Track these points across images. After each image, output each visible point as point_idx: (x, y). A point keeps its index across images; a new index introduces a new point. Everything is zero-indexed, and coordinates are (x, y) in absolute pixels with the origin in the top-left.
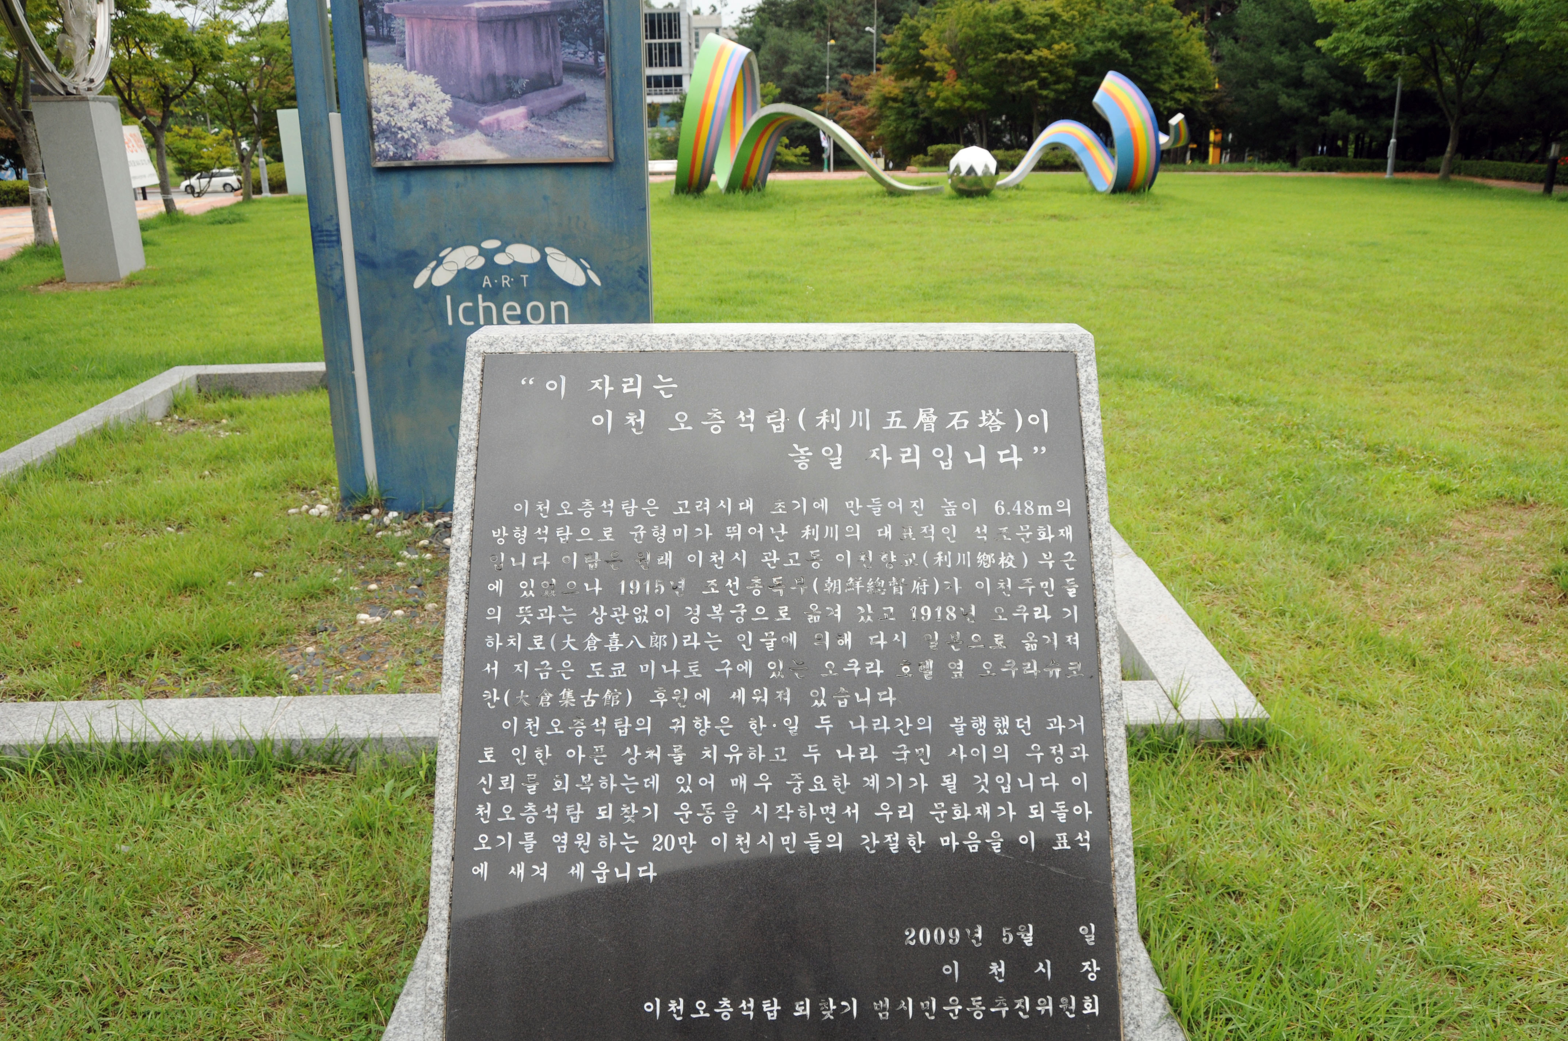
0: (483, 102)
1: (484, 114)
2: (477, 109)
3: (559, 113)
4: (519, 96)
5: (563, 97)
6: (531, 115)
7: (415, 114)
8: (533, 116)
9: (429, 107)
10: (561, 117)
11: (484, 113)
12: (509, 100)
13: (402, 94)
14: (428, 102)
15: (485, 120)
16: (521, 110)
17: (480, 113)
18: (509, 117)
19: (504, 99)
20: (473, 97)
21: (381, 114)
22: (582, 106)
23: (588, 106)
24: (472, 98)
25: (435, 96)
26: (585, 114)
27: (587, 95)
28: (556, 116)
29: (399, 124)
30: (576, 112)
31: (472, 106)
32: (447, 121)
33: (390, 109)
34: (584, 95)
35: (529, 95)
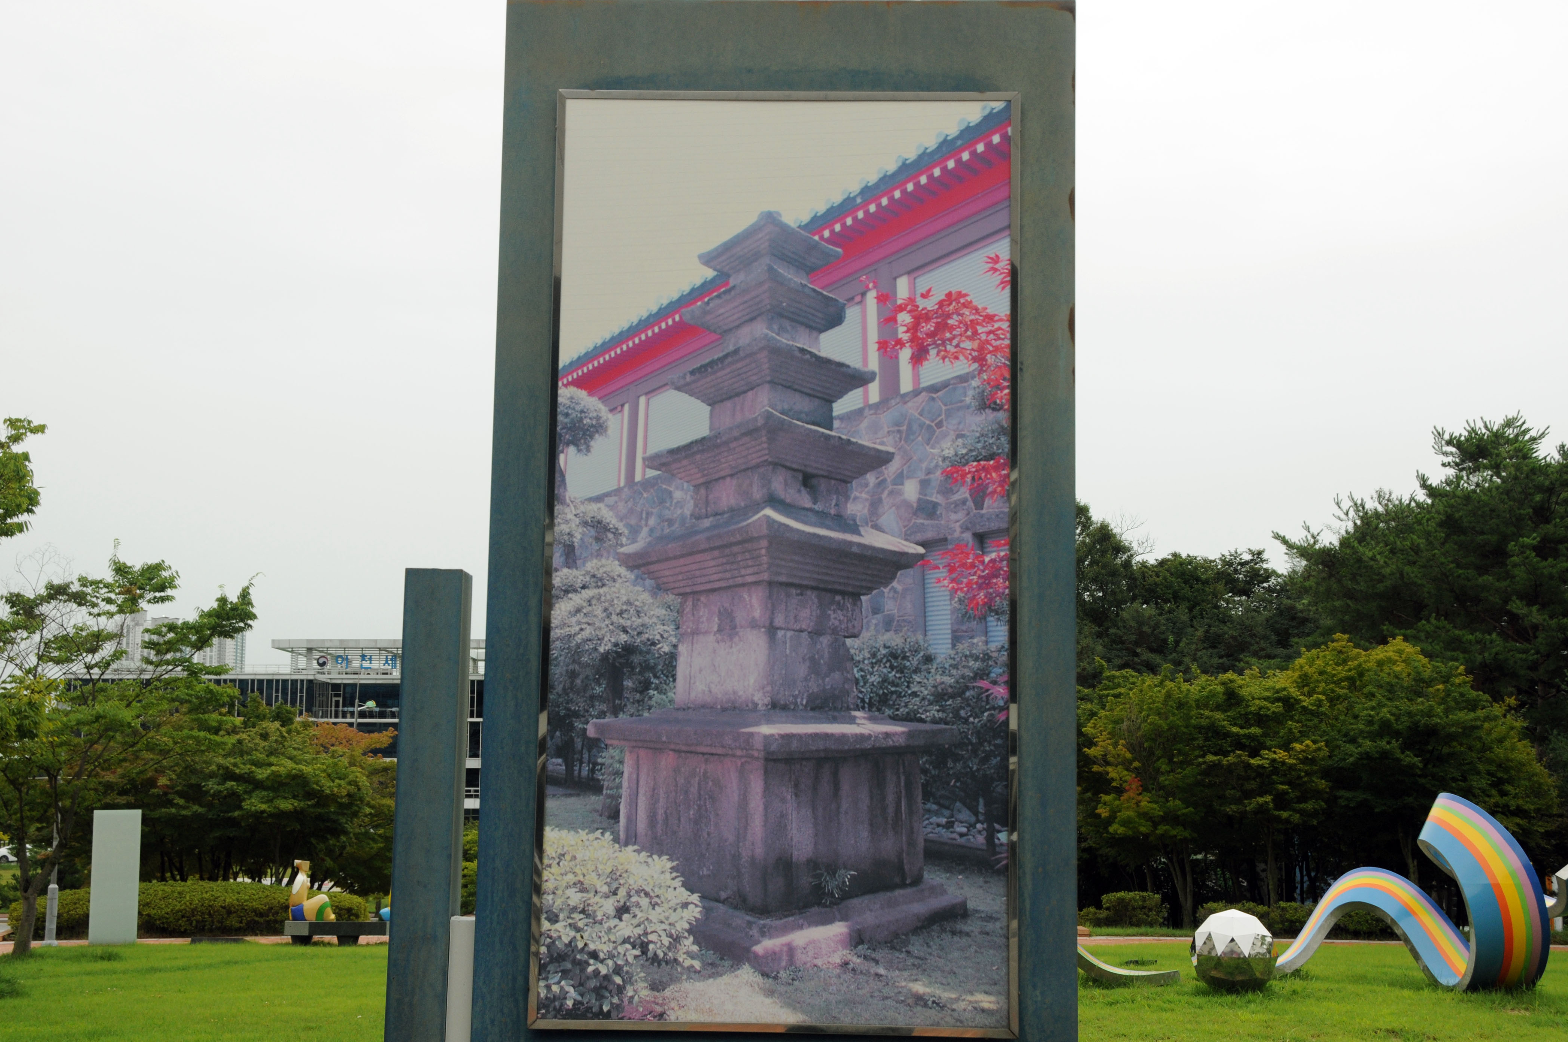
0: (763, 911)
1: (763, 934)
2: (750, 923)
3: (913, 938)
4: (836, 903)
5: (920, 908)
6: (857, 939)
7: (626, 928)
8: (861, 941)
9: (655, 915)
10: (916, 946)
11: (764, 932)
12: (815, 909)
13: (605, 889)
14: (654, 906)
15: (765, 946)
16: (838, 929)
17: (755, 932)
18: (812, 942)
19: (806, 906)
20: (744, 900)
21: (559, 926)
22: (961, 926)
23: (972, 926)
24: (741, 903)
25: (670, 894)
26: (964, 941)
27: (971, 905)
28: (906, 943)
29: (592, 947)
30: (947, 937)
31: (740, 918)
32: (688, 944)
33: (577, 916)
34: (963, 904)
35: (855, 902)
